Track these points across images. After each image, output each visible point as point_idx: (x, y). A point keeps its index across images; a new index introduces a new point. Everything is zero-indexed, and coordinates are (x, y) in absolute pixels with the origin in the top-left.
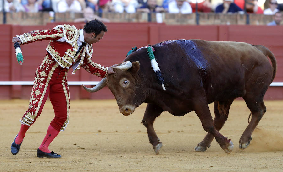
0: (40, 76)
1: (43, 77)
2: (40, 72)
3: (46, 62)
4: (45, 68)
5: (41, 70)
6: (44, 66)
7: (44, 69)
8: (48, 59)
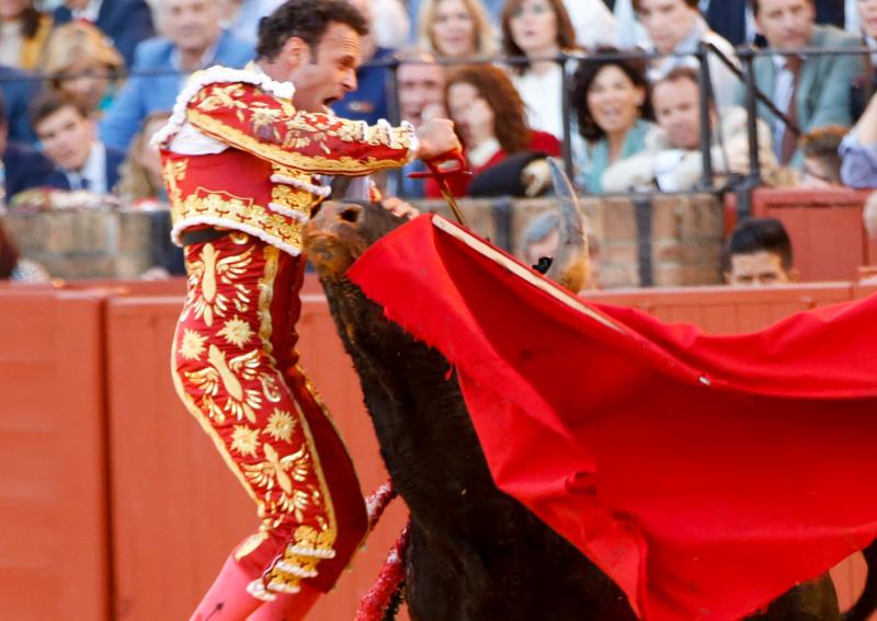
0: (231, 350)
1: (248, 348)
2: (220, 333)
3: (218, 277)
4: (230, 305)
5: (219, 322)
6: (222, 298)
7: (231, 312)
8: (219, 258)
